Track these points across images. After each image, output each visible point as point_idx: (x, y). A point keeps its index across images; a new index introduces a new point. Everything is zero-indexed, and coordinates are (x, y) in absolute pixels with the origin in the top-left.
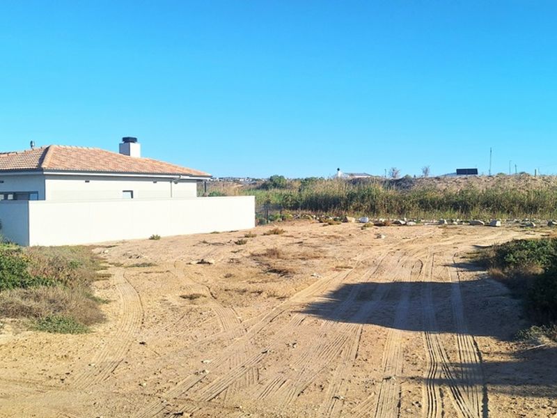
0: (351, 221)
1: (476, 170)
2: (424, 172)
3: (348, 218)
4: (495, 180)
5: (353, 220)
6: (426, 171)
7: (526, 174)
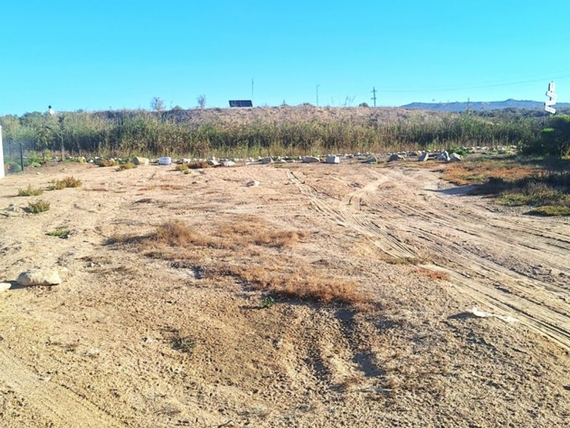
0: (143, 164)
1: (250, 101)
2: (199, 102)
3: (140, 159)
4: (281, 111)
5: (146, 161)
6: (202, 102)
7: (311, 106)
